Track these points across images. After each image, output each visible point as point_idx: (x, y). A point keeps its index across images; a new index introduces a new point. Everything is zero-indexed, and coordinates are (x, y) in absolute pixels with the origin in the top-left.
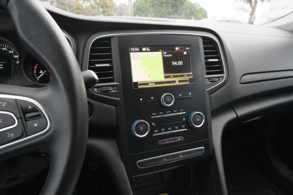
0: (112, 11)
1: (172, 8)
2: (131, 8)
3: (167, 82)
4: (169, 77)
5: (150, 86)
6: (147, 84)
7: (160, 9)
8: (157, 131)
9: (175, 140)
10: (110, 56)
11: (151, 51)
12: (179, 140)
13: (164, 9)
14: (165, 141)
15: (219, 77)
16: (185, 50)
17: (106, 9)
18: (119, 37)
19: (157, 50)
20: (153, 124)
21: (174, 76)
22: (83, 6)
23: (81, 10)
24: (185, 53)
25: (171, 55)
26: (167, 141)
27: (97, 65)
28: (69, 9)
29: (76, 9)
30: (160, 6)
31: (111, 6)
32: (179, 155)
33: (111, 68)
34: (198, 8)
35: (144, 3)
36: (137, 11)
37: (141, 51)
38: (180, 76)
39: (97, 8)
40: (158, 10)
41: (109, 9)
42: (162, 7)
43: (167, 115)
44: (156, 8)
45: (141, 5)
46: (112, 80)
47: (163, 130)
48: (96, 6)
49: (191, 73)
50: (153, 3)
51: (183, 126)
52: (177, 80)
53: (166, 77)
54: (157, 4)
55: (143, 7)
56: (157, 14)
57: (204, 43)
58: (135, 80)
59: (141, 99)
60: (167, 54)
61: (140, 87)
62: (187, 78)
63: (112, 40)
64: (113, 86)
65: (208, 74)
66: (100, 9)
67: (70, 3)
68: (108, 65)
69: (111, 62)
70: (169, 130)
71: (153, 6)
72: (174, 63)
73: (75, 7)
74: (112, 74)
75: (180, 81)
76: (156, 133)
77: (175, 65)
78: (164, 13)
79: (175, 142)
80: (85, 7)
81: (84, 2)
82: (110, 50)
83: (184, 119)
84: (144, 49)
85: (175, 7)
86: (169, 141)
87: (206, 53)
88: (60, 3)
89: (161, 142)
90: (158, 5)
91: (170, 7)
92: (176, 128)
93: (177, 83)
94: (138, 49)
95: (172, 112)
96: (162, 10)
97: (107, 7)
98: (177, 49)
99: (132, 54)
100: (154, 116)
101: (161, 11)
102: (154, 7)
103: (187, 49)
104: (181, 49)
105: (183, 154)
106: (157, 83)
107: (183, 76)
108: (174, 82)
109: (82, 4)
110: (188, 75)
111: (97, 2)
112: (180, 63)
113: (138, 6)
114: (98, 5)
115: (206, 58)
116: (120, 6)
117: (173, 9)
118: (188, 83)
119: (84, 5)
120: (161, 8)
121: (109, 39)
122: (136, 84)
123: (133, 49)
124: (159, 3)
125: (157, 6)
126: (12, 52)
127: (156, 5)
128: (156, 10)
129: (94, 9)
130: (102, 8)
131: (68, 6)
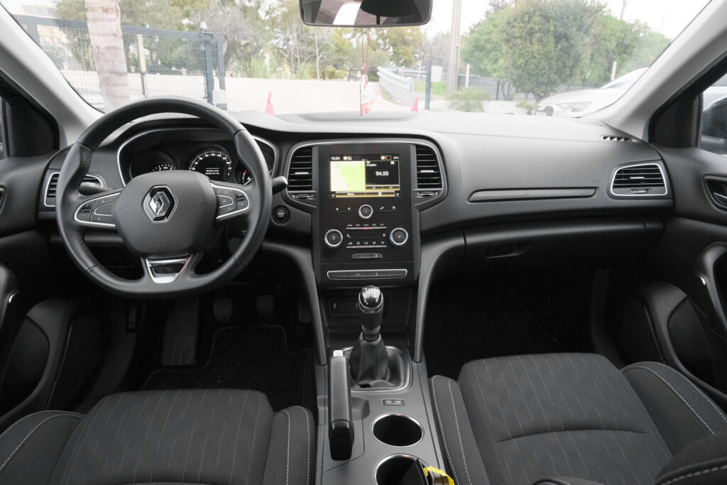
0: (417, 53)
1: (557, 43)
2: (457, 47)
3: (368, 194)
4: (371, 188)
5: (349, 196)
6: (346, 194)
7: (527, 47)
8: (351, 243)
9: (371, 255)
10: (310, 165)
11: (353, 160)
12: (376, 256)
13: (536, 47)
14: (360, 256)
15: (434, 192)
16: (393, 159)
17: (402, 49)
18: (320, 146)
19: (360, 160)
20: (348, 235)
21: (377, 188)
22: (350, 44)
23: (345, 53)
24: (392, 163)
25: (375, 165)
26: (362, 256)
27: (297, 173)
28: (320, 52)
29: (336, 51)
30: (526, 39)
31: (414, 40)
32: (375, 272)
33: (310, 176)
34: (641, 35)
35: (492, 32)
36: (473, 52)
37: (342, 159)
38: (384, 188)
39: (381, 47)
40: (520, 50)
41: (410, 49)
42: (531, 43)
43: (364, 228)
44: (514, 45)
45: (484, 37)
46: (310, 189)
47: (358, 243)
48: (380, 41)
49: (398, 185)
50: (507, 34)
51: (383, 243)
52: (380, 192)
53: (367, 188)
54: (517, 35)
55: (488, 41)
56: (517, 60)
57: (418, 152)
58: (333, 189)
59: (337, 209)
60: (371, 163)
61: (337, 196)
62: (393, 190)
63: (313, 148)
64: (310, 194)
65: (419, 187)
66: (389, 49)
67: (323, 40)
68: (307, 173)
69: (310, 171)
70: (365, 245)
71: (508, 41)
72: (378, 174)
73: (333, 47)
74: (310, 183)
75: (383, 193)
76: (351, 245)
77: (379, 176)
78: (536, 55)
79: (371, 259)
80: (355, 45)
81: (354, 36)
82: (310, 159)
83: (384, 235)
84: (345, 158)
85: (564, 40)
86: (364, 256)
87: (418, 163)
88: (302, 41)
89: (355, 256)
90: (520, 37)
91: (552, 40)
92: (374, 243)
93: (380, 195)
94: (339, 158)
95: (370, 226)
96: (530, 50)
97: (405, 43)
98: (383, 158)
99: (332, 163)
100: (350, 227)
101: (528, 52)
102: (511, 43)
103: (395, 158)
104: (388, 158)
105: (379, 272)
106: (356, 194)
107: (388, 188)
108: (377, 193)
109: (349, 39)
110: (394, 187)
111: (383, 34)
112: (386, 173)
113: (477, 40)
114: (384, 39)
115: (419, 169)
116: (436, 39)
117: (559, 46)
118: (394, 196)
119: (354, 41)
120: (528, 45)
121: (310, 148)
122: (334, 193)
123: (333, 158)
124: (523, 34)
125: (519, 41)
126: (225, 158)
127: (516, 38)
128: (514, 51)
129: (375, 50)
130: (394, 45)
131: (319, 46)
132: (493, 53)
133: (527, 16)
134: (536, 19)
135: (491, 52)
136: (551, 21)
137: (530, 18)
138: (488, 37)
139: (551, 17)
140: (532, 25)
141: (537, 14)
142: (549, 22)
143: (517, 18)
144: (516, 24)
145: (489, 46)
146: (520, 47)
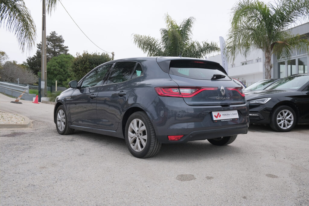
50: (75, 68)
54: (80, 69)
71: (75, 71)
132: (58, 76)
133: (83, 62)
134: (88, 63)
135: (57, 75)
136: (94, 65)
137: (85, 62)
138: (54, 68)
139: (94, 63)
140: (86, 65)
141: (88, 61)
142: (93, 65)
143: (79, 62)
144: (79, 65)
145: (56, 72)
146: (82, 74)
